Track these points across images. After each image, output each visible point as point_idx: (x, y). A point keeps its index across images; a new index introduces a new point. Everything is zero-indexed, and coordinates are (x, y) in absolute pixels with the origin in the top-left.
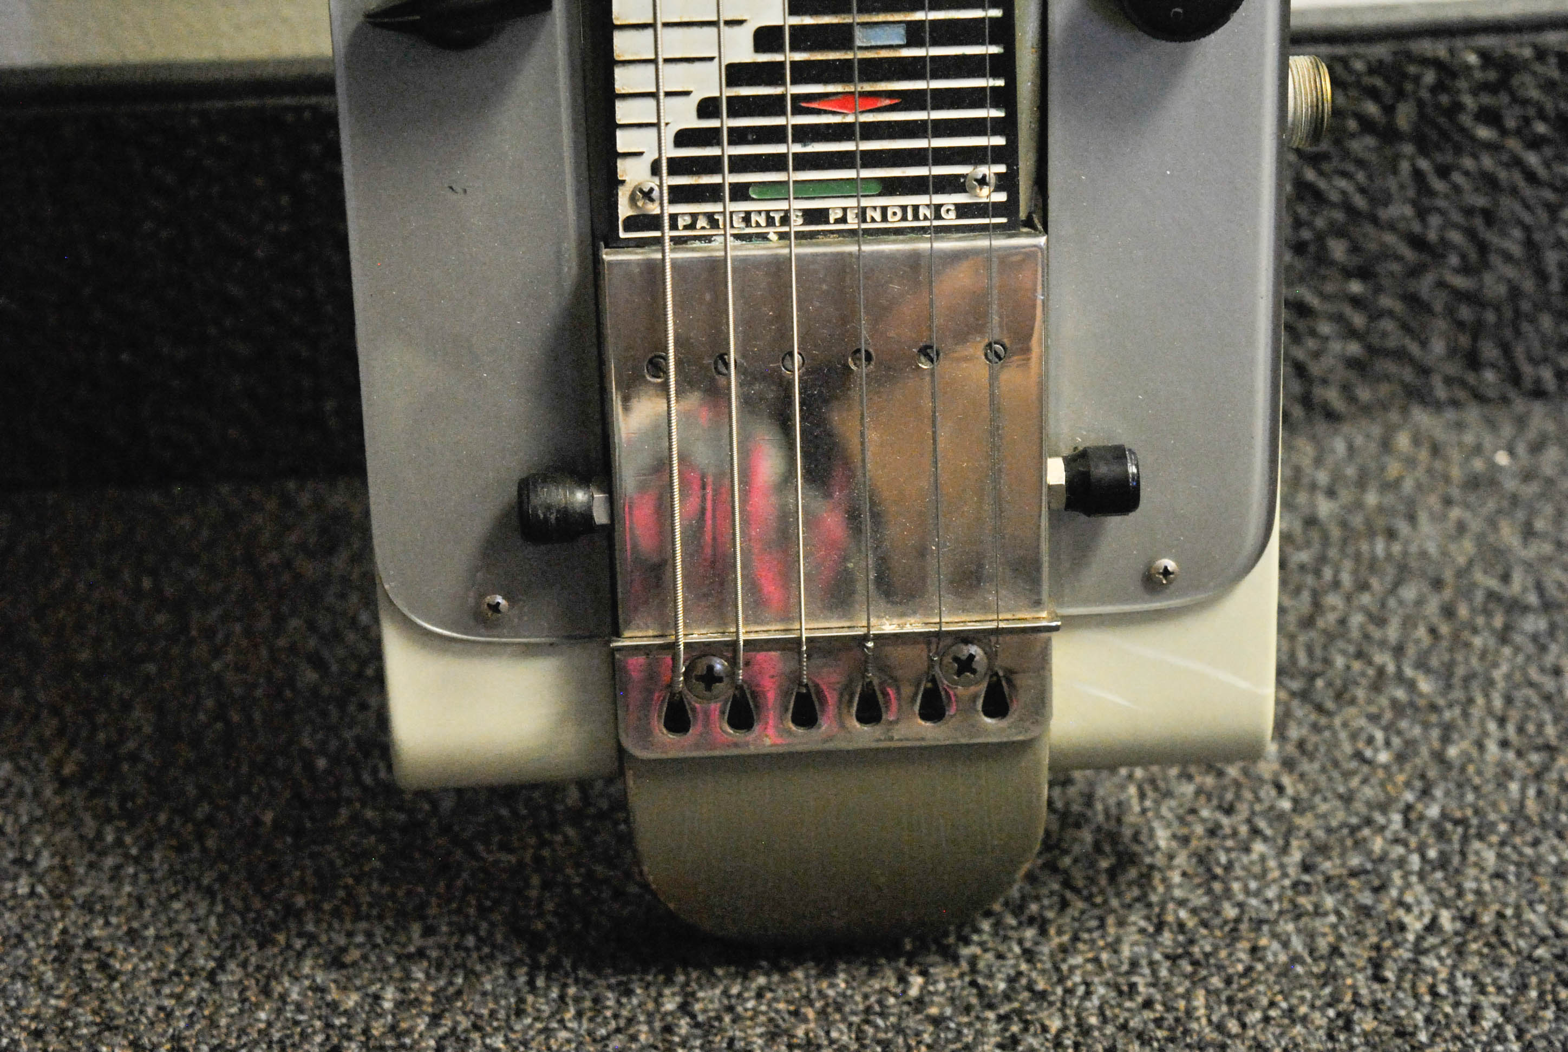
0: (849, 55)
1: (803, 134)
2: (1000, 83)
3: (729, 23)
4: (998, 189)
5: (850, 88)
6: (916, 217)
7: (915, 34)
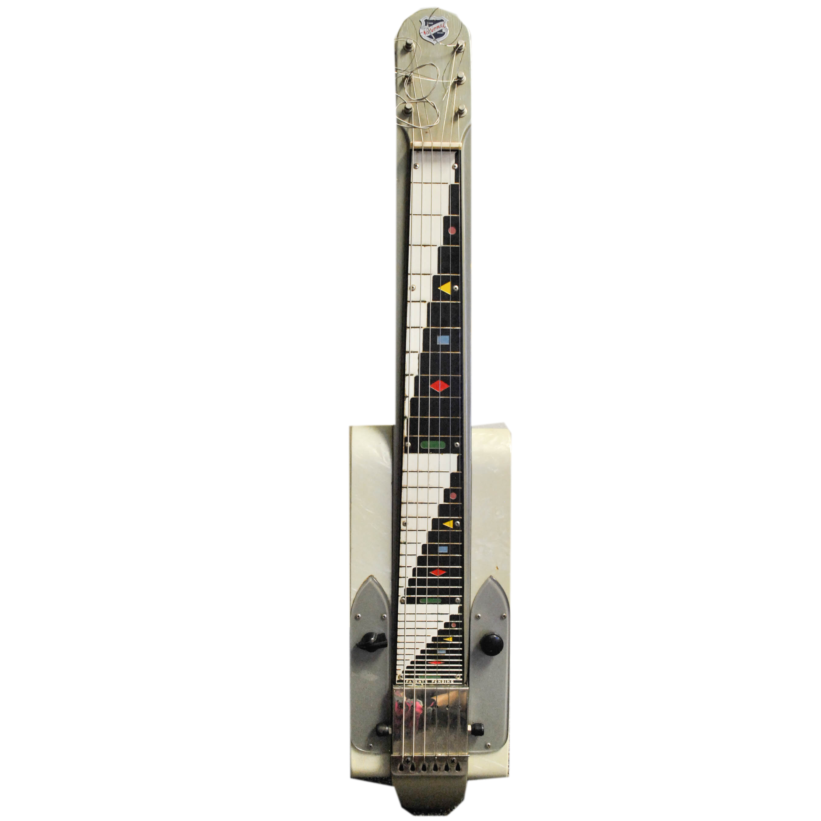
0: (436, 655)
1: (428, 668)
2: (461, 660)
3: (417, 649)
4: (461, 678)
5: (436, 660)
6: (447, 682)
7: (447, 652)
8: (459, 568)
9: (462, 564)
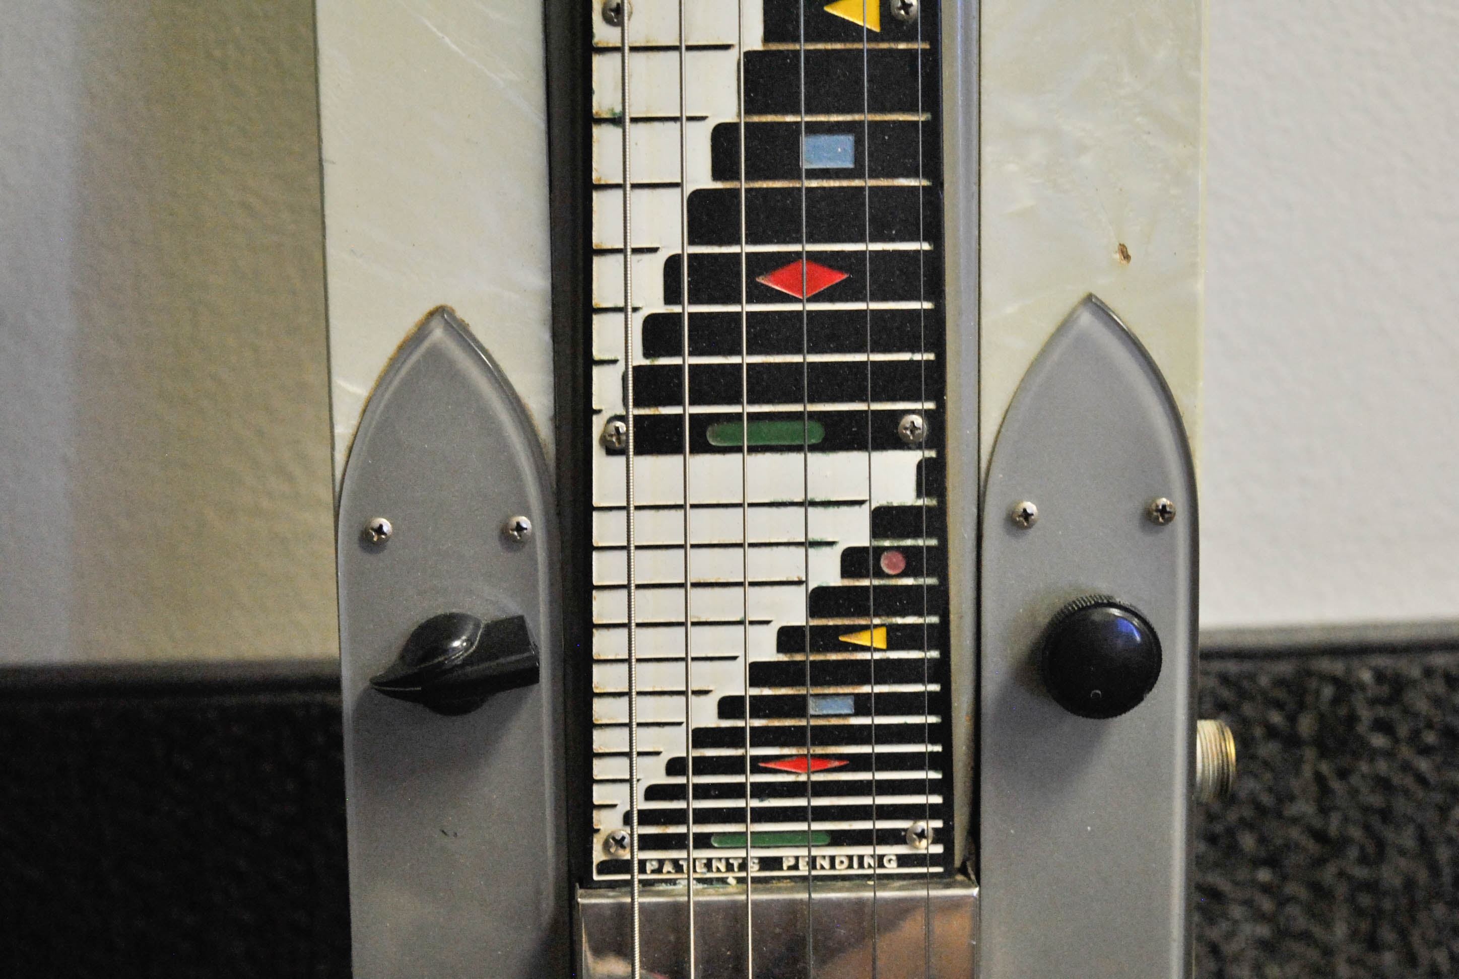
8: (917, 252)
9: (935, 233)
